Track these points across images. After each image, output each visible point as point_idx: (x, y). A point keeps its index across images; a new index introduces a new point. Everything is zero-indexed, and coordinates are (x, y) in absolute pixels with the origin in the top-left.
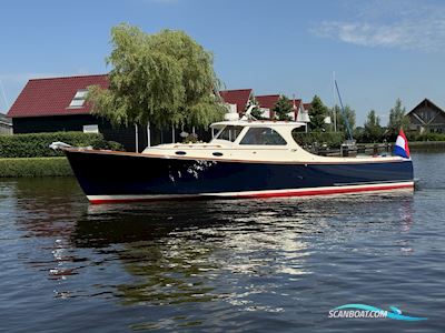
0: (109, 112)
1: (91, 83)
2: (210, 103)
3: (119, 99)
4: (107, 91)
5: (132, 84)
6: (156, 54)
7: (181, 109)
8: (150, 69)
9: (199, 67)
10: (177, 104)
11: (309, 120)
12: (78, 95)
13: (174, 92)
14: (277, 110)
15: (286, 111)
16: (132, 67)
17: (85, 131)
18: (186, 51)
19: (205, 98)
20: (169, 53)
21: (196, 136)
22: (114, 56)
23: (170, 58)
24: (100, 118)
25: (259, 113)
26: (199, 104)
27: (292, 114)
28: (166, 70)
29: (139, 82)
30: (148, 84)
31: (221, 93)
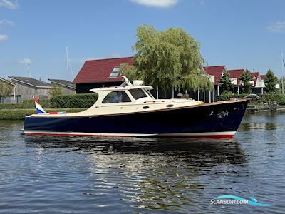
1: (122, 62)
2: (197, 74)
3: (140, 72)
4: (132, 67)
5: (148, 62)
6: (163, 43)
7: (179, 78)
8: (160, 53)
9: (191, 51)
10: (176, 75)
11: (264, 86)
12: (115, 70)
13: (175, 67)
14: (242, 79)
15: (249, 80)
16: (148, 52)
18: (183, 41)
19: (194, 71)
20: (171, 42)
21: (188, 95)
22: (137, 45)
23: (172, 46)
25: (230, 81)
26: (190, 75)
27: (252, 82)
28: (169, 54)
29: (153, 61)
30: (158, 63)
31: (204, 68)
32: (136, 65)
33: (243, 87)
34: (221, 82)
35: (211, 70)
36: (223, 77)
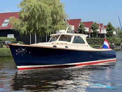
0: (19, 29)
1: (11, 16)
2: (63, 25)
3: (23, 23)
4: (18, 19)
5: (29, 16)
6: (40, 3)
7: (50, 27)
8: (37, 10)
9: (58, 9)
10: (48, 25)
11: (106, 33)
12: (5, 21)
13: (47, 20)
14: (92, 28)
15: (96, 28)
16: (29, 9)
17: (8, 37)
18: (53, 2)
19: (61, 23)
20: (45, 3)
22: (21, 4)
23: (45, 5)
24: (15, 31)
25: (84, 29)
26: (58, 25)
27: (98, 30)
28: (44, 11)
29: (32, 15)
30: (36, 16)
31: (67, 20)
32: (21, 18)
33: (93, 33)
34: (78, 30)
35: (72, 22)
36: (80, 27)
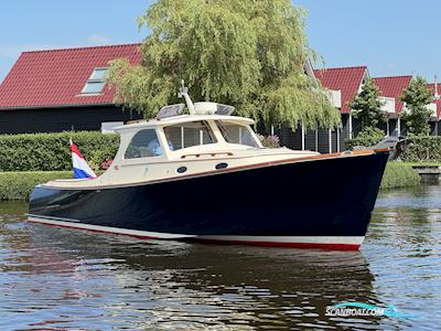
0: (142, 101)
1: (114, 56)
2: (299, 87)
3: (157, 81)
4: (139, 68)
5: (177, 57)
6: (216, 11)
7: (254, 96)
8: (207, 34)
9: (284, 30)
10: (247, 88)
12: (95, 75)
13: (243, 69)
14: (408, 100)
15: (423, 101)
16: (178, 32)
17: (104, 132)
19: (291, 79)
20: (236, 9)
21: (275, 139)
22: (151, 15)
23: (237, 17)
24: (127, 110)
25: (379, 105)
26: (281, 90)
27: (432, 107)
28: (231, 36)
29: (189, 55)
30: (203, 57)
31: (316, 72)
32: (148, 63)
33: (410, 118)
34: (356, 108)
35: (332, 78)
36: (363, 95)
